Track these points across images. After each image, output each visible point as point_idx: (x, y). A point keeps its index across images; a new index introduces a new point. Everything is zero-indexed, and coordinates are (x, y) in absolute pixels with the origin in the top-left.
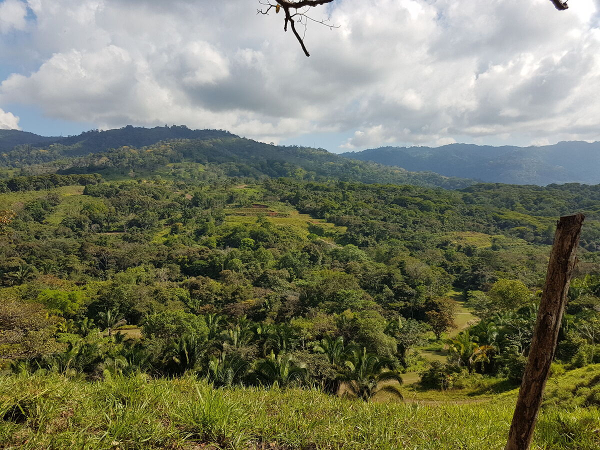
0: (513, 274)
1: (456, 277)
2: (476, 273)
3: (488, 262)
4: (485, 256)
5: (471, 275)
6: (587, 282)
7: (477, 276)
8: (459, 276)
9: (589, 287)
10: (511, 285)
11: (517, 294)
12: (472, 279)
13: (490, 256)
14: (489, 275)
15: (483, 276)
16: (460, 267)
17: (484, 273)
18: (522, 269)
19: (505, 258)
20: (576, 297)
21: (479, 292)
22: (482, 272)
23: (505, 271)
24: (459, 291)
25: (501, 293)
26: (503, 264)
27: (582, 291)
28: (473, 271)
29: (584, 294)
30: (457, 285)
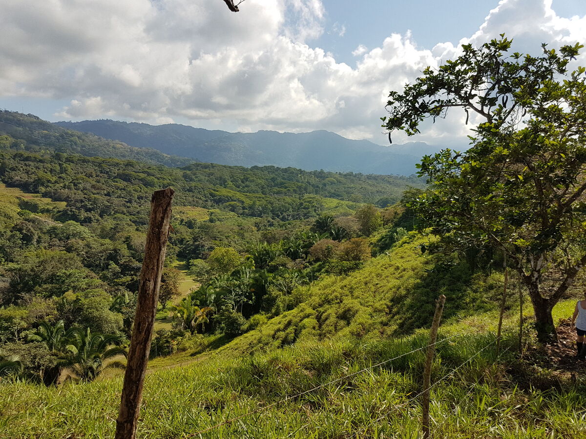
0: (227, 243)
1: (180, 248)
2: (197, 243)
3: (207, 234)
4: (204, 228)
5: (192, 245)
6: (282, 246)
7: (197, 246)
8: (182, 247)
9: (283, 250)
10: (226, 252)
11: (230, 259)
12: (194, 249)
13: (208, 227)
14: (207, 244)
15: (203, 246)
16: (183, 239)
17: (204, 243)
18: (234, 238)
19: (220, 229)
20: (274, 258)
21: (199, 260)
22: (202, 243)
23: (220, 240)
24: (183, 261)
25: (217, 260)
26: (219, 234)
27: (278, 253)
28: (194, 242)
29: (279, 255)
30: (181, 256)
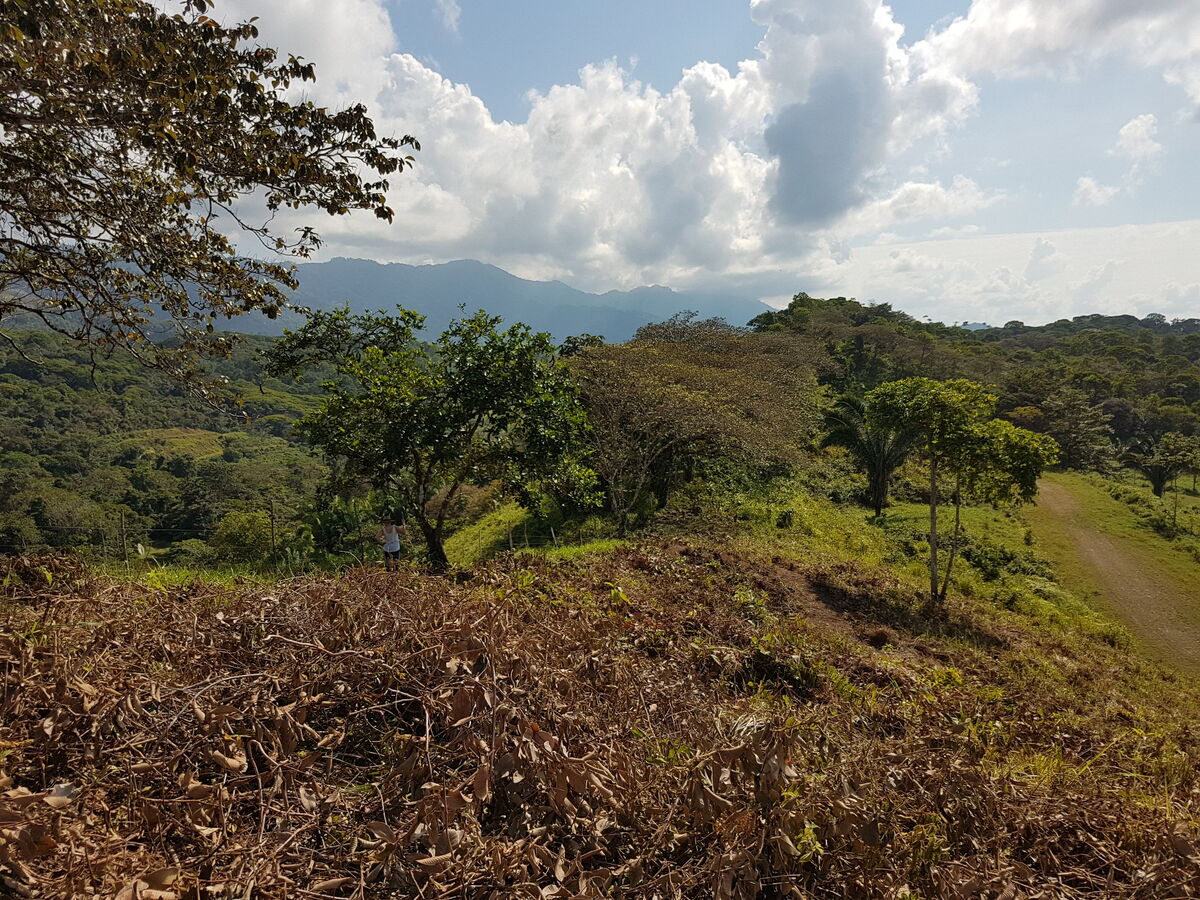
0: (261, 502)
1: (156, 519)
2: (194, 507)
5: (183, 512)
7: (194, 514)
8: (161, 517)
12: (186, 520)
13: (218, 472)
14: (216, 508)
15: (207, 512)
16: (161, 499)
17: (208, 506)
18: (279, 491)
19: (247, 475)
23: (247, 499)
24: (163, 547)
25: (232, 539)
26: (243, 485)
28: (186, 505)
30: (159, 537)
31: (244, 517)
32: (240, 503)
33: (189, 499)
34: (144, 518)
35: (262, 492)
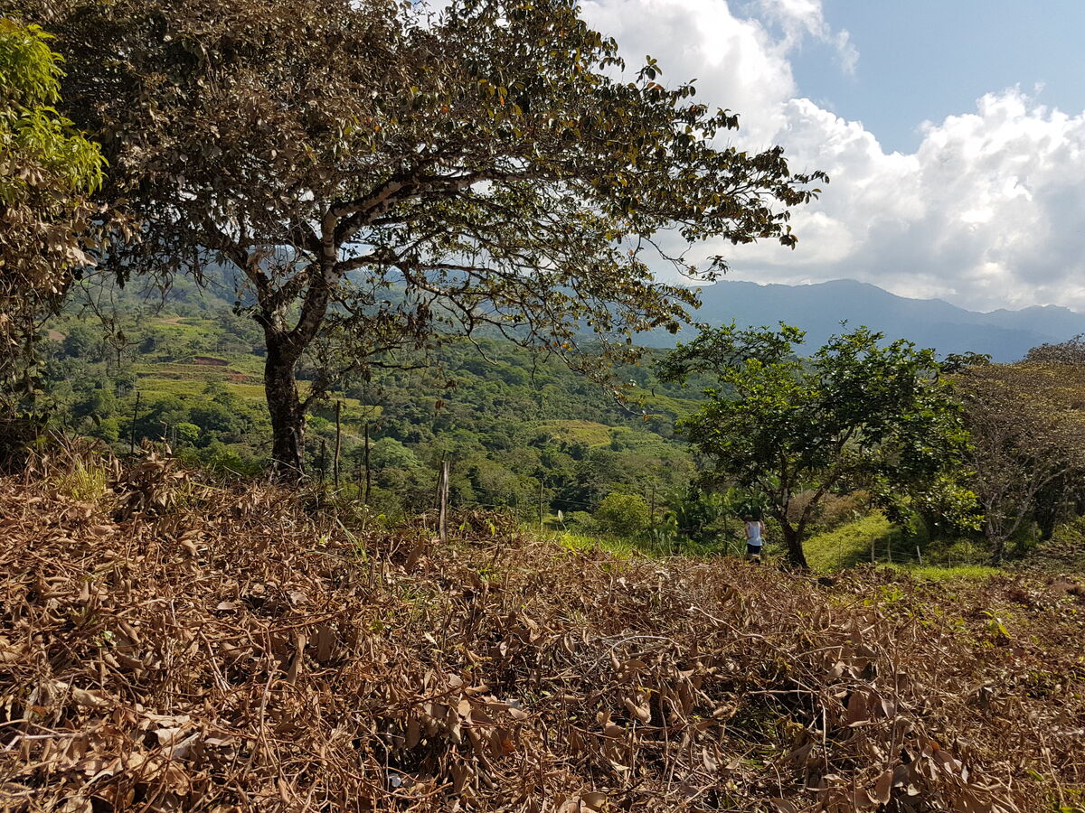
0: (637, 488)
1: (556, 492)
2: (584, 485)
3: (602, 469)
4: (599, 459)
5: (576, 488)
7: (585, 491)
8: (560, 491)
11: (635, 515)
12: (578, 496)
13: (605, 459)
14: (602, 487)
15: (595, 491)
16: (562, 476)
17: (596, 486)
18: (652, 479)
19: (628, 463)
20: (713, 520)
21: (582, 514)
22: (593, 485)
23: (626, 483)
25: (612, 515)
26: (624, 472)
27: (721, 510)
28: (579, 483)
29: (723, 515)
30: (557, 505)
31: (623, 498)
32: (620, 486)
33: (582, 479)
34: (547, 489)
35: (639, 478)
